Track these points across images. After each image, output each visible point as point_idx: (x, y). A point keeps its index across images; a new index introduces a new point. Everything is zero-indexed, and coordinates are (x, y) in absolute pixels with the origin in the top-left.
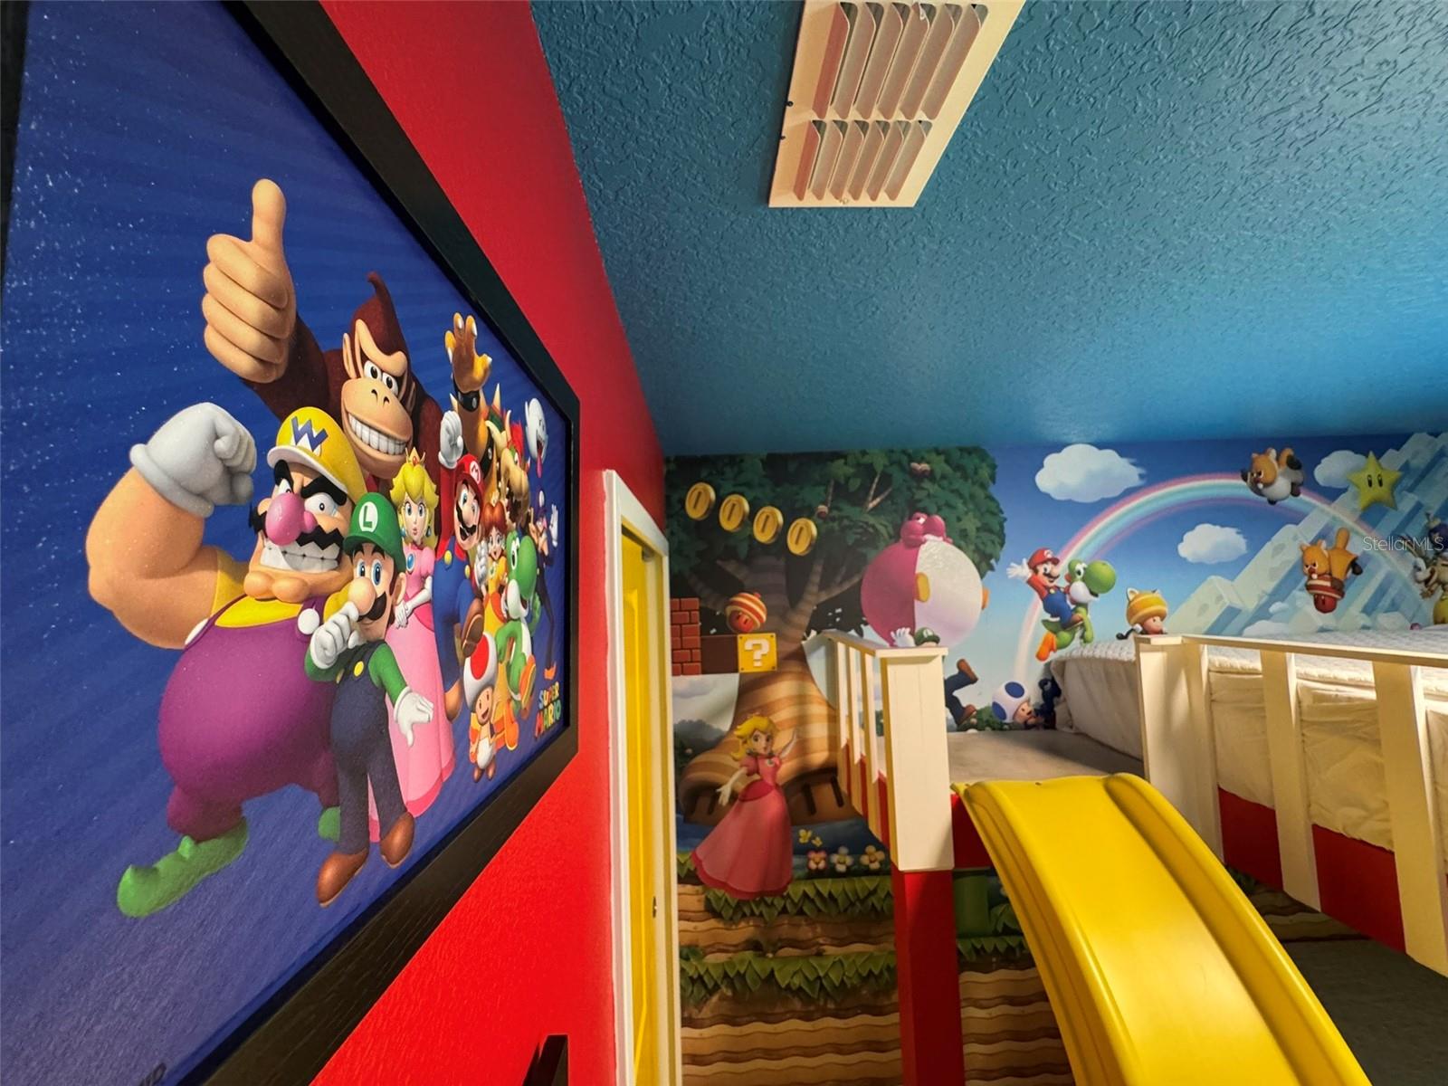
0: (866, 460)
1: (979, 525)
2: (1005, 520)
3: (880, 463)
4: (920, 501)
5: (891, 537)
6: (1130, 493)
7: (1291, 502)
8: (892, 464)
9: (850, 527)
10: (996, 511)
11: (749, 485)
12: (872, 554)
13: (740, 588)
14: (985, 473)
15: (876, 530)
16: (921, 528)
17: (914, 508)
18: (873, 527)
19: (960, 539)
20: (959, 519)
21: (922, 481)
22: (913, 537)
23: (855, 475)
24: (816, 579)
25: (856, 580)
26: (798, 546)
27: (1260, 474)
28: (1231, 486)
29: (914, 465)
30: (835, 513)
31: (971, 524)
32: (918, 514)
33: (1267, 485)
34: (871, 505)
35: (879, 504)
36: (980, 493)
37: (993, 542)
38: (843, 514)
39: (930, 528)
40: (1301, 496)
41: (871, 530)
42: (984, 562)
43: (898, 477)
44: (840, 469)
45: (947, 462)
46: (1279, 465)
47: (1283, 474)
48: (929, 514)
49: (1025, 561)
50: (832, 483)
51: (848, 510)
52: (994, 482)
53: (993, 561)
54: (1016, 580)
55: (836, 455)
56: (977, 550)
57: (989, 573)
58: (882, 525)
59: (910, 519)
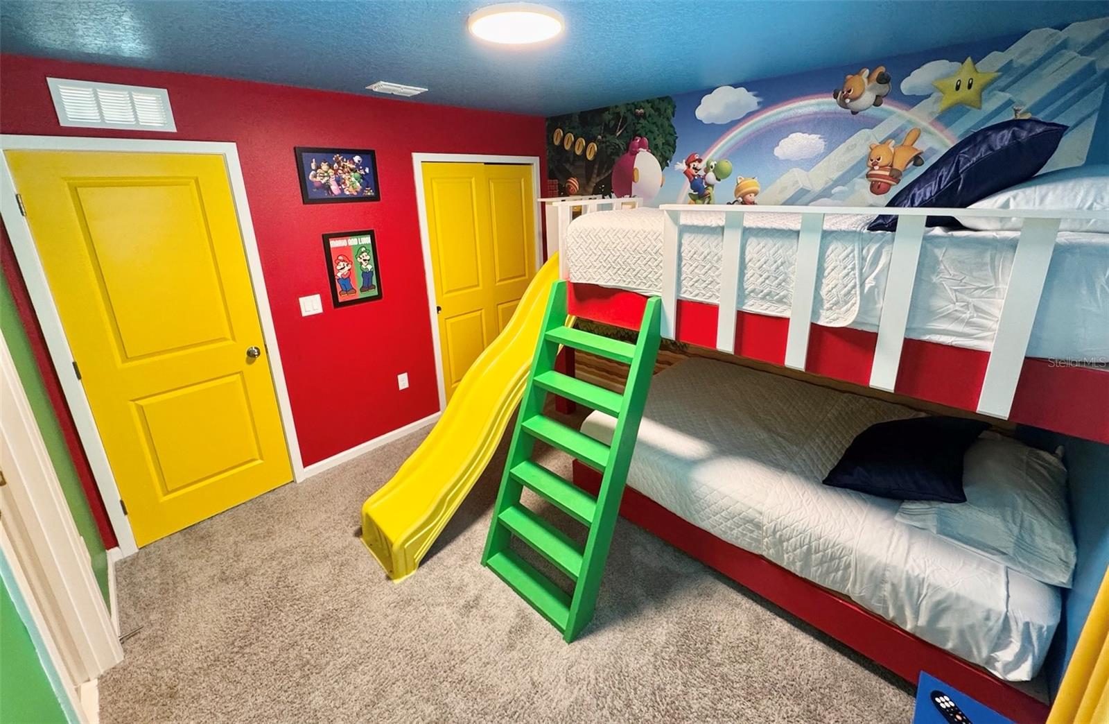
0: (617, 110)
1: (664, 141)
2: (677, 137)
3: (622, 111)
4: (638, 130)
5: (625, 150)
6: (751, 115)
7: (874, 111)
8: (628, 111)
9: (609, 146)
10: (673, 133)
11: (574, 128)
12: (617, 158)
13: (570, 176)
14: (669, 111)
15: (619, 146)
16: (637, 145)
17: (636, 134)
18: (618, 145)
19: (654, 150)
20: (655, 139)
21: (640, 119)
22: (634, 150)
23: (612, 119)
24: (596, 171)
25: (610, 172)
26: (590, 157)
27: (849, 91)
28: (823, 104)
29: (637, 110)
30: (604, 139)
31: (660, 141)
32: (637, 137)
33: (853, 100)
34: (618, 134)
35: (621, 133)
36: (666, 123)
37: (670, 151)
38: (607, 139)
39: (642, 145)
40: (883, 106)
41: (617, 147)
42: (664, 162)
43: (630, 117)
44: (607, 116)
45: (652, 107)
46: (869, 82)
47: (871, 89)
48: (642, 138)
49: (684, 161)
50: (603, 124)
51: (609, 137)
52: (674, 116)
53: (668, 162)
54: (679, 171)
55: (607, 109)
56: (662, 155)
57: (666, 167)
58: (621, 144)
59: (633, 140)
